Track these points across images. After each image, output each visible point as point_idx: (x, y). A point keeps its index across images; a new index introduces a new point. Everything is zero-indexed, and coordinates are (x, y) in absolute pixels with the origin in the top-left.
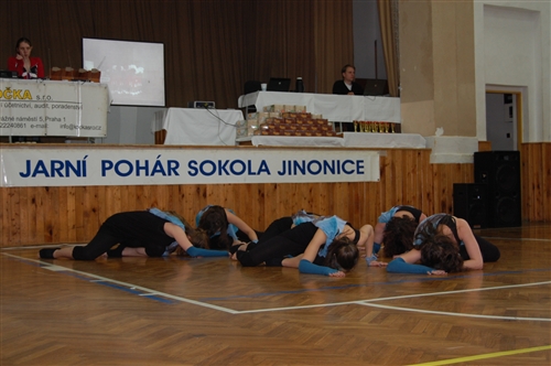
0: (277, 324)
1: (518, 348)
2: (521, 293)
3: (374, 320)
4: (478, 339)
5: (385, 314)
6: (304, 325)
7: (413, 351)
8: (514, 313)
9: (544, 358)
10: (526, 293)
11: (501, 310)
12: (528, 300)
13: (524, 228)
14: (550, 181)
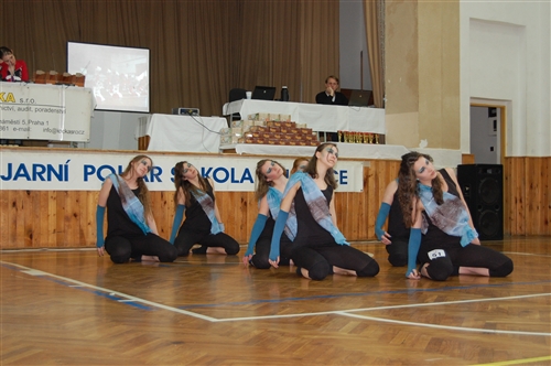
0: (256, 332)
2: (501, 306)
3: (354, 331)
5: (365, 325)
6: (283, 334)
8: (493, 326)
10: (506, 306)
11: (480, 323)
12: (507, 313)
13: (505, 242)
14: (532, 195)
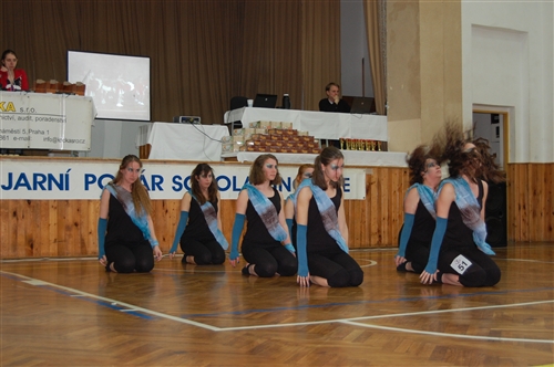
0: (260, 341)
2: (505, 313)
3: (358, 339)
4: (461, 360)
5: (369, 333)
6: (287, 343)
8: (497, 334)
10: (511, 313)
11: (485, 330)
12: (512, 321)
13: (509, 248)
14: (536, 201)
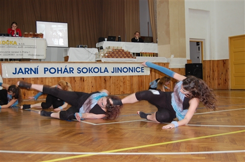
0: (111, 128)
1: (201, 136)
2: (202, 116)
4: (186, 133)
5: (151, 124)
6: (121, 129)
7: (162, 138)
8: (200, 124)
9: (210, 140)
10: (205, 116)
11: (195, 122)
12: (205, 118)
